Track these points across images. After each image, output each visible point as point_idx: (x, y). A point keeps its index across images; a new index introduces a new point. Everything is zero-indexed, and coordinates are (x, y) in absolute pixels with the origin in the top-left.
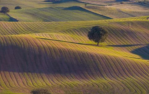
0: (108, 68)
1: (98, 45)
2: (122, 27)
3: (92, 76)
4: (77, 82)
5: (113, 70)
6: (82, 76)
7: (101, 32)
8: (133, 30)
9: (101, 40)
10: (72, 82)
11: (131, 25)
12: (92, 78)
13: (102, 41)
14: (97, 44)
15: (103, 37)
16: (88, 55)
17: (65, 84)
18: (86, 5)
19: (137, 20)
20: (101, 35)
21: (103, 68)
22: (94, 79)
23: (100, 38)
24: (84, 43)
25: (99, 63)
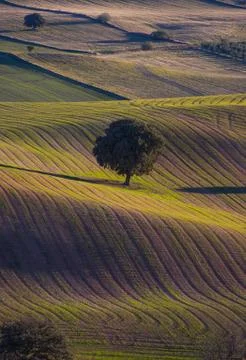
0: (178, 259)
1: (126, 184)
2: (199, 127)
3: (127, 286)
4: (82, 306)
5: (196, 266)
6: (96, 284)
7: (140, 141)
8: (237, 137)
9: (139, 166)
10: (65, 306)
11: (227, 122)
12: (128, 294)
13: (141, 172)
14: (122, 179)
15: (147, 157)
16: (107, 215)
17: (44, 311)
18: (30, 49)
19: (241, 104)
20: (142, 149)
21: (161, 260)
22: (135, 294)
23: (137, 159)
24: (81, 174)
25: (148, 242)
